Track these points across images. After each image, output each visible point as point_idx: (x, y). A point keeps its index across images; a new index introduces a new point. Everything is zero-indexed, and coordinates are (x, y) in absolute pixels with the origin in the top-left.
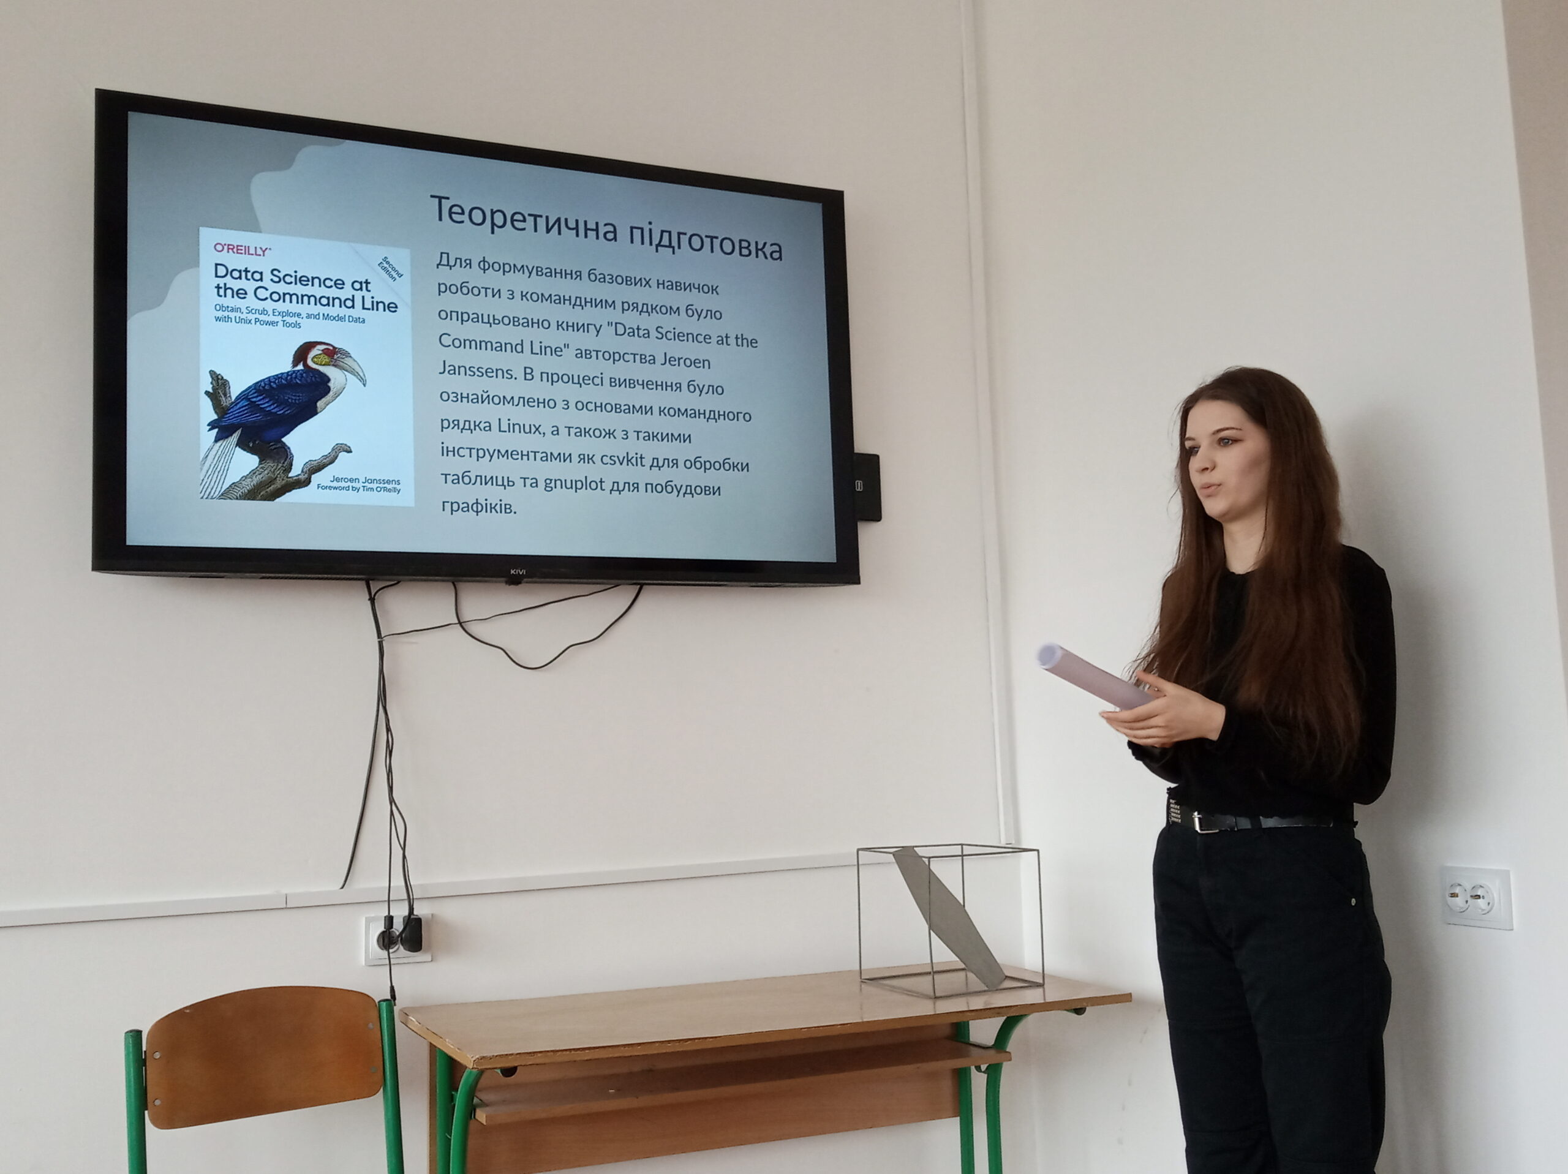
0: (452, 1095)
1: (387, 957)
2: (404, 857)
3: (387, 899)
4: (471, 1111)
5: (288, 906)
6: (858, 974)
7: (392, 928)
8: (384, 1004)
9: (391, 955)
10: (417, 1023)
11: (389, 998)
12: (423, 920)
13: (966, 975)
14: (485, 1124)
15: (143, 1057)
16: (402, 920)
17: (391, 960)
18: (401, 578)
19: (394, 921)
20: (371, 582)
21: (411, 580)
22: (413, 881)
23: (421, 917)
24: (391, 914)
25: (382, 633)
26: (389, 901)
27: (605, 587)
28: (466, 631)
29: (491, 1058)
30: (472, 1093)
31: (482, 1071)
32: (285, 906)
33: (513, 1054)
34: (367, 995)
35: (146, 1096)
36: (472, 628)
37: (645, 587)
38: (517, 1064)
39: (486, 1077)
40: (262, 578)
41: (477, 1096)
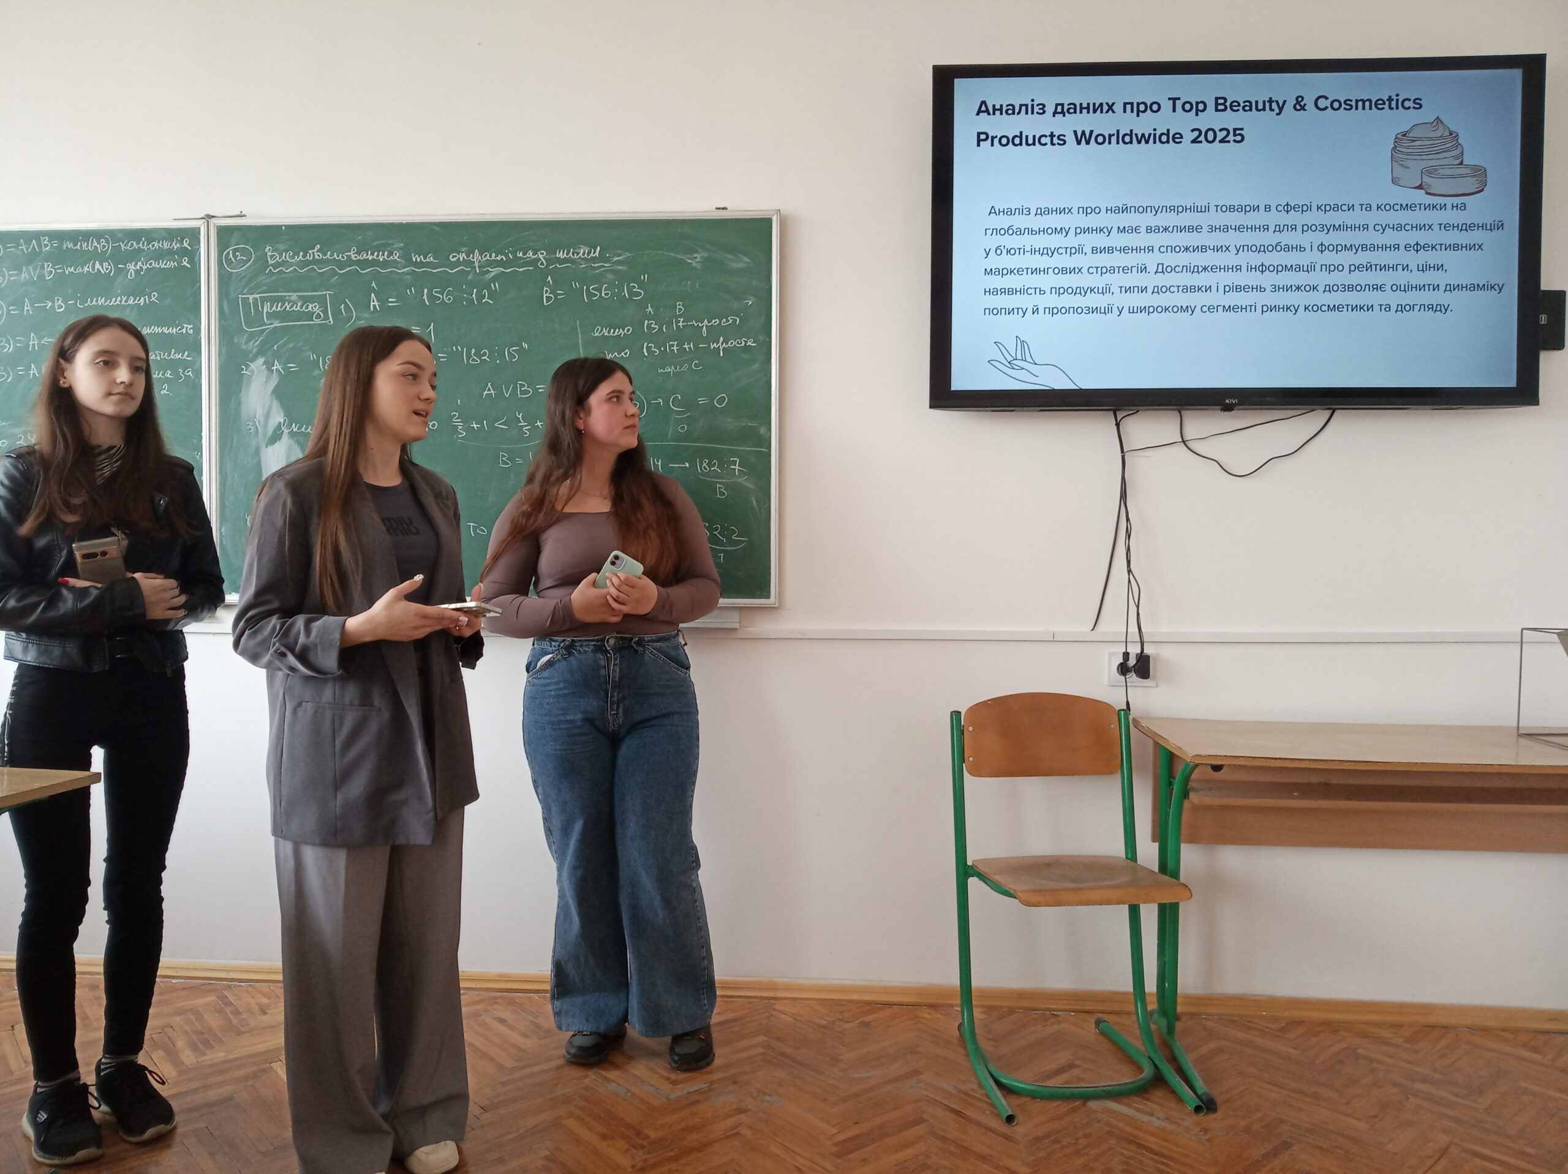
0: (1171, 782)
1: (1124, 681)
2: (1138, 614)
3: (1125, 640)
4: (1185, 795)
5: (1055, 640)
6: (1516, 729)
7: (1128, 660)
8: (1122, 712)
9: (1127, 680)
10: (1146, 727)
11: (1125, 708)
12: (1151, 657)
14: (1196, 803)
15: (962, 729)
16: (1135, 656)
17: (1127, 683)
18: (1140, 408)
19: (1130, 656)
20: (1117, 413)
21: (1146, 410)
22: (1143, 630)
23: (1149, 654)
24: (1128, 651)
25: (1125, 449)
26: (1126, 642)
27: (1304, 411)
28: (1188, 448)
29: (1204, 757)
30: (1187, 779)
31: (1197, 765)
32: (1052, 640)
33: (1221, 756)
34: (1109, 705)
35: (964, 754)
36: (1191, 444)
37: (1337, 412)
38: (1223, 763)
39: (1197, 770)
40: (1041, 410)
41: (1190, 783)
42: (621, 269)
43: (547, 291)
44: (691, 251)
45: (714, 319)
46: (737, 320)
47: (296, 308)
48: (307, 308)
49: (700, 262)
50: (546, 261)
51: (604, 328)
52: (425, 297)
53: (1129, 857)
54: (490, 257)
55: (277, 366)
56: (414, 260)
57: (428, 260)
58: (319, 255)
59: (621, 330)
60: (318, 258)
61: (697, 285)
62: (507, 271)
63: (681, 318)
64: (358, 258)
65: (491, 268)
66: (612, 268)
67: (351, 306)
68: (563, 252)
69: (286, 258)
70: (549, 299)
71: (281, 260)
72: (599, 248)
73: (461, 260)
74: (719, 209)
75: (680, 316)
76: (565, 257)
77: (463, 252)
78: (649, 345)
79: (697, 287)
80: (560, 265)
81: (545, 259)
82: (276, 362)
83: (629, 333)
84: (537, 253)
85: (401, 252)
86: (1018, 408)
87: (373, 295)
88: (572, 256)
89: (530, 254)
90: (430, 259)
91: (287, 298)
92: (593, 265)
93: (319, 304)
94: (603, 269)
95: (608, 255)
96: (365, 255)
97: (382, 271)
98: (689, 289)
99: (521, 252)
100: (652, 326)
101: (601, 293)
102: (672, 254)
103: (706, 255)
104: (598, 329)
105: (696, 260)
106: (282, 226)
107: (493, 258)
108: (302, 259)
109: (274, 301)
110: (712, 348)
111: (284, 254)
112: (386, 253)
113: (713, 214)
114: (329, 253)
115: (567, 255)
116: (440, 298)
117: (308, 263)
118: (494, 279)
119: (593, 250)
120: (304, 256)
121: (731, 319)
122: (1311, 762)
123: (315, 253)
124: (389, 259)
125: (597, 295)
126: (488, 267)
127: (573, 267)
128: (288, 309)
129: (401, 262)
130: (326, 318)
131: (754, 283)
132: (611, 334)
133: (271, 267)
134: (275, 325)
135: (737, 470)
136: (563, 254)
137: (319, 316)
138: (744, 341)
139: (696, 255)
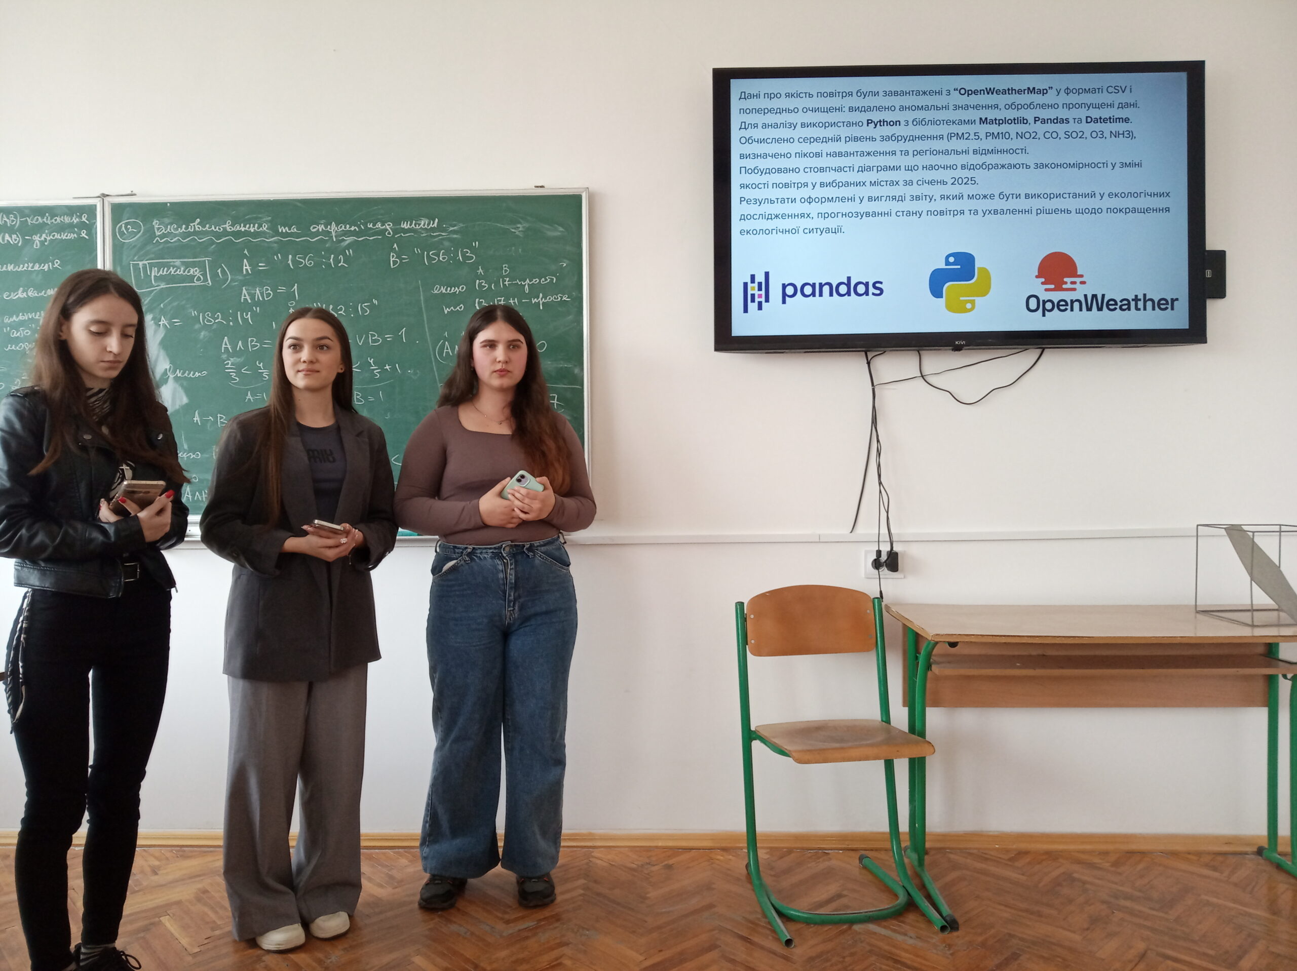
0: (917, 656)
1: (878, 574)
2: (888, 517)
3: (877, 540)
4: (929, 667)
5: (821, 541)
6: (1194, 607)
7: (881, 557)
8: (876, 600)
9: (880, 573)
10: (896, 613)
11: (879, 596)
12: (899, 554)
13: (1279, 615)
14: (938, 674)
15: (745, 617)
16: (886, 553)
17: (881, 576)
18: (885, 350)
19: (882, 553)
20: (868, 353)
21: (892, 351)
22: (892, 531)
23: (897, 552)
24: (880, 549)
25: (875, 383)
26: (879, 541)
27: (1018, 351)
28: (927, 382)
29: (942, 635)
30: (929, 655)
31: (937, 643)
32: (818, 541)
33: (956, 635)
34: (866, 594)
35: (747, 638)
36: (929, 379)
37: (1046, 350)
38: (958, 641)
39: (938, 646)
40: (805, 352)
41: (933, 657)
42: (456, 238)
43: (393, 256)
44: (514, 222)
45: (535, 279)
46: (553, 279)
47: (180, 272)
48: (189, 272)
49: (522, 231)
50: (392, 231)
51: (442, 287)
52: (290, 262)
53: (884, 720)
54: (345, 228)
55: (163, 321)
56: (280, 231)
57: (292, 231)
58: (199, 228)
59: (456, 288)
60: (198, 229)
61: (520, 250)
62: (360, 239)
63: (506, 278)
64: (233, 229)
65: (346, 237)
66: (448, 236)
67: (227, 270)
68: (407, 223)
69: (170, 230)
70: (395, 262)
71: (167, 232)
72: (437, 220)
73: (320, 230)
74: (537, 187)
75: (506, 276)
76: (409, 228)
77: (322, 224)
78: (481, 300)
79: (520, 252)
80: (404, 234)
81: (391, 229)
82: (163, 318)
83: (463, 290)
84: (385, 225)
85: (269, 224)
86: (786, 351)
87: (245, 260)
88: (414, 227)
89: (379, 225)
90: (294, 230)
91: (172, 264)
92: (432, 234)
93: (199, 268)
94: (440, 238)
95: (444, 226)
96: (238, 227)
97: (254, 240)
98: (514, 254)
99: (371, 224)
100: (483, 284)
101: (439, 259)
102: (499, 225)
103: (527, 225)
104: (437, 287)
105: (519, 229)
106: (166, 204)
107: (347, 228)
108: (185, 231)
109: (160, 266)
110: (533, 302)
111: (169, 226)
112: (256, 225)
113: (533, 191)
114: (208, 226)
115: (410, 225)
116: (302, 262)
117: (189, 234)
118: (349, 247)
119: (432, 222)
120: (187, 228)
121: (549, 278)
122: (1029, 638)
123: (196, 226)
124: (259, 230)
125: (436, 259)
126: (343, 236)
127: (415, 235)
128: (172, 273)
129: (269, 233)
130: (206, 280)
131: (568, 248)
132: (448, 291)
133: (158, 238)
134: (162, 287)
136: (407, 225)
137: (199, 279)
138: (560, 296)
139: (519, 226)
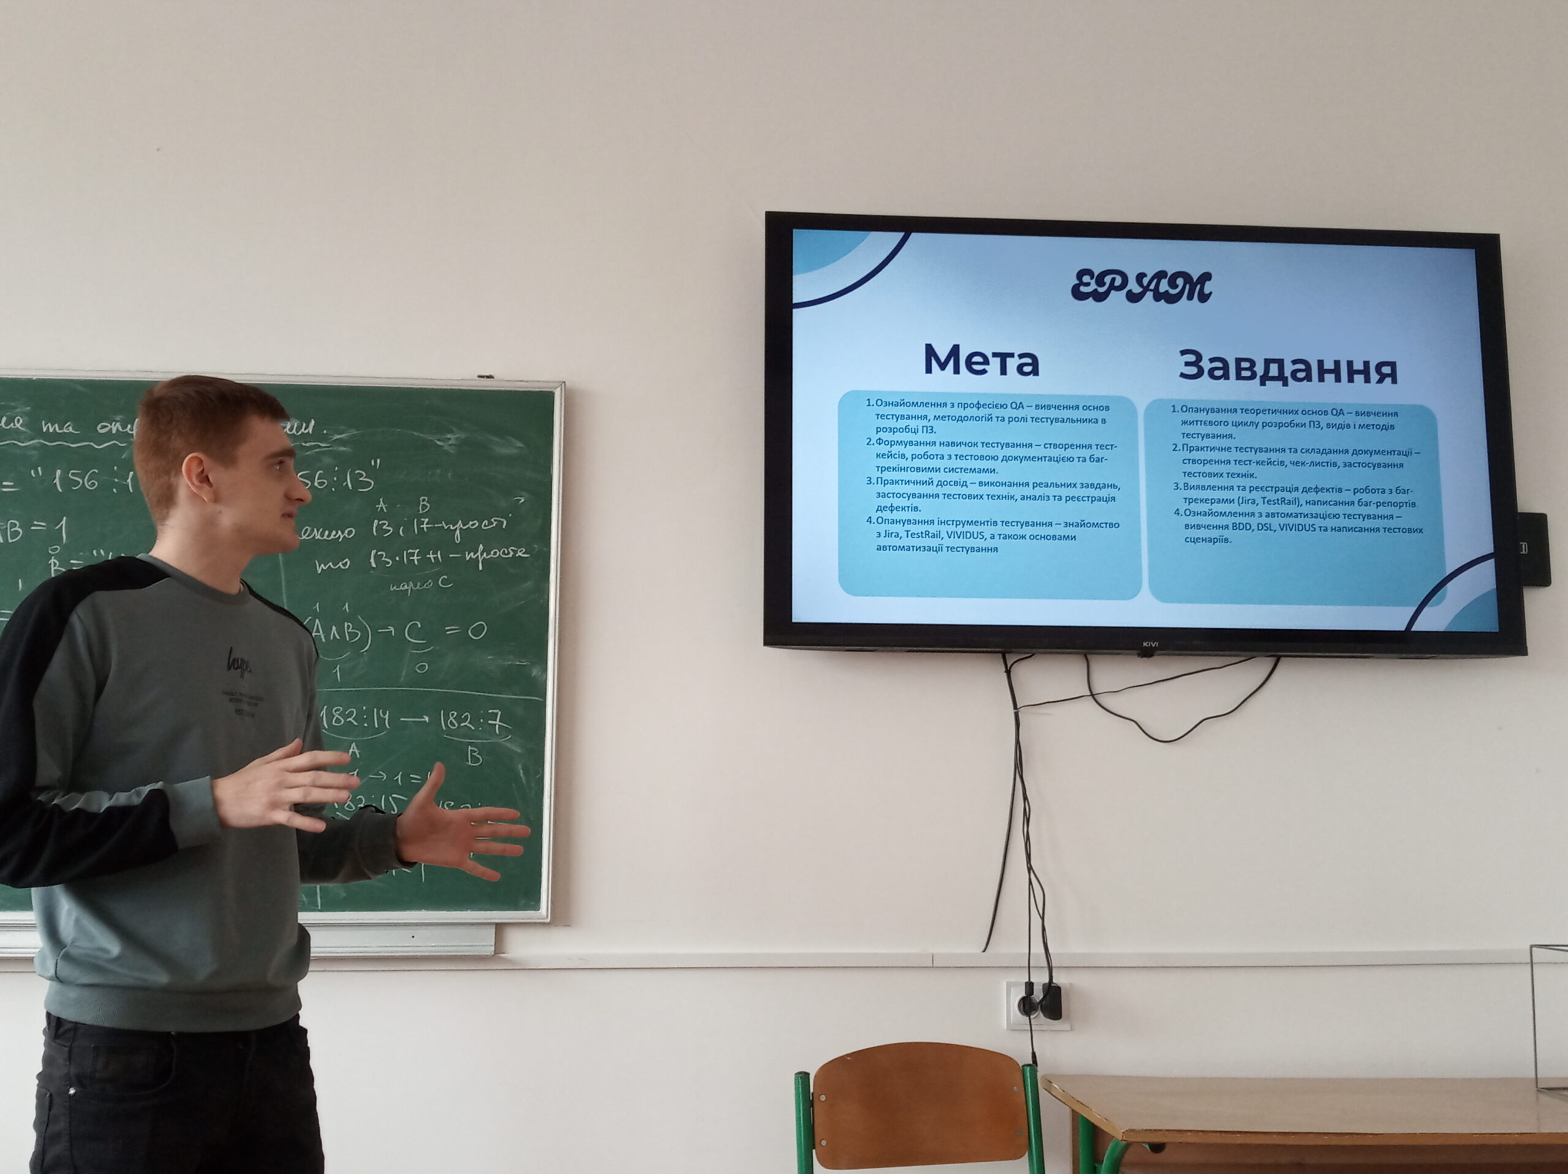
0: (1096, 1168)
1: (1028, 1023)
2: (1043, 928)
3: (1027, 965)
5: (935, 965)
6: (1534, 1082)
7: (1032, 994)
8: (1028, 1068)
9: (1032, 1021)
10: (1060, 1091)
11: (1031, 1063)
12: (1062, 989)
15: (811, 1098)
16: (1041, 988)
17: (1033, 1027)
18: (1034, 651)
19: (1035, 988)
20: (1007, 656)
21: (1044, 653)
22: (1050, 951)
23: (1060, 985)
24: (1032, 980)
25: (1018, 704)
26: (1029, 967)
27: (1240, 659)
28: (1100, 705)
29: (1140, 1132)
30: (1117, 1165)
31: (1128, 1145)
32: (931, 965)
33: (1161, 1130)
34: (1011, 1059)
35: (811, 1137)
36: (1102, 699)
37: (1283, 660)
38: (1166, 1140)
39: (1131, 1150)
40: (910, 651)
42: (344, 451)
44: (443, 430)
45: (472, 521)
46: (503, 522)
49: (455, 445)
51: (315, 530)
52: (57, 481)
56: (45, 430)
57: (65, 431)
59: (340, 533)
61: (449, 474)
63: (425, 518)
66: (330, 449)
72: (313, 422)
73: (114, 432)
74: (482, 377)
75: (424, 515)
77: (117, 421)
78: (379, 553)
79: (449, 477)
83: (351, 536)
85: (25, 418)
86: (882, 648)
90: (69, 429)
92: (303, 444)
94: (317, 450)
95: (325, 432)
98: (439, 481)
100: (384, 527)
102: (417, 434)
103: (463, 435)
104: (307, 529)
105: (451, 440)
112: (4, 419)
113: (474, 383)
116: (79, 483)
119: (304, 426)
124: (8, 427)
129: (24, 432)
131: (530, 474)
132: (325, 537)
135: (497, 726)
139: (449, 436)
